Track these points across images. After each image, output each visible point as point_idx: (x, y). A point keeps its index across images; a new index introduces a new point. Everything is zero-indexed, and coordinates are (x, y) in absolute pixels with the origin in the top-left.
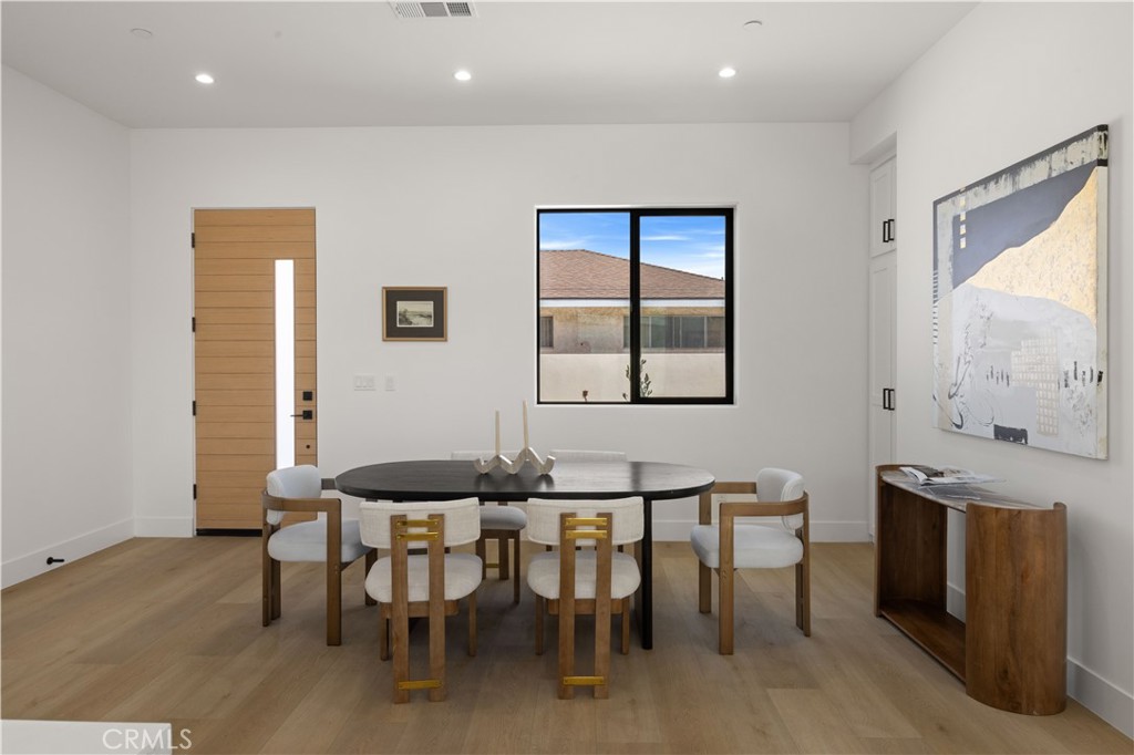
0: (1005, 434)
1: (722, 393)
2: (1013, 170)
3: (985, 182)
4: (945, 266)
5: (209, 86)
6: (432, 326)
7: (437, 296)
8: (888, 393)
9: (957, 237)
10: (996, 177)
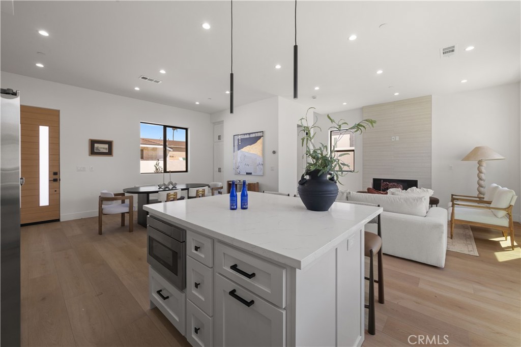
0: (248, 174)
1: (185, 170)
2: (249, 134)
3: (244, 134)
4: (236, 147)
5: (42, 68)
6: (107, 151)
7: (110, 144)
8: (220, 169)
9: (239, 142)
10: (246, 134)
